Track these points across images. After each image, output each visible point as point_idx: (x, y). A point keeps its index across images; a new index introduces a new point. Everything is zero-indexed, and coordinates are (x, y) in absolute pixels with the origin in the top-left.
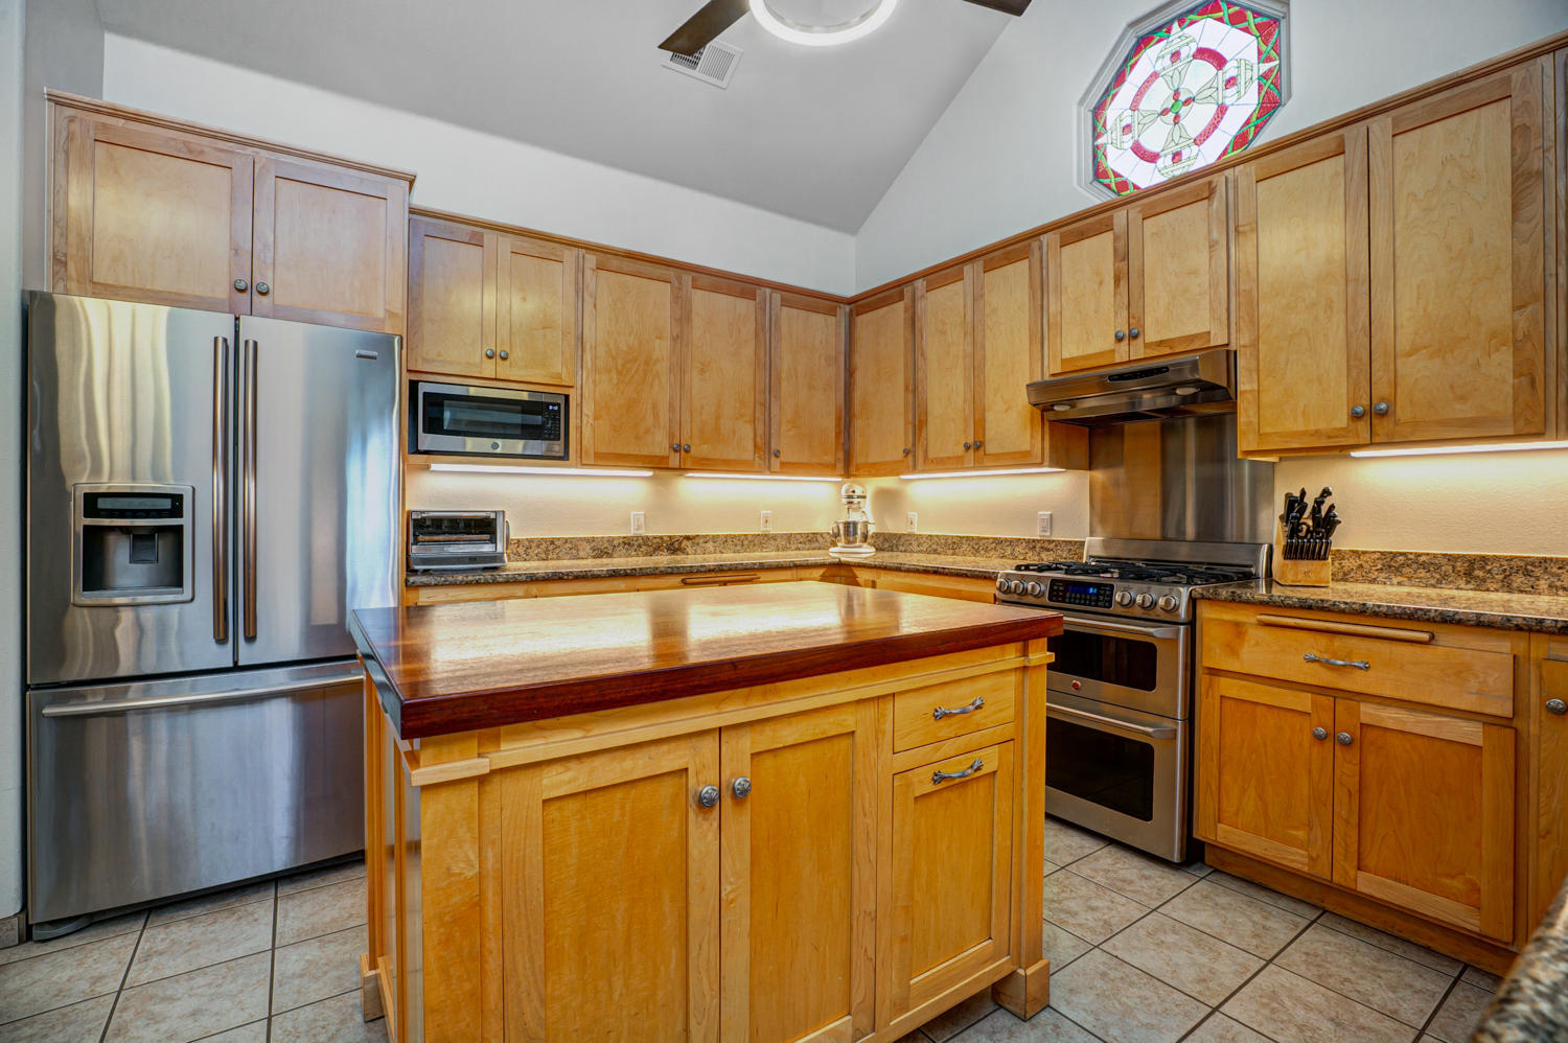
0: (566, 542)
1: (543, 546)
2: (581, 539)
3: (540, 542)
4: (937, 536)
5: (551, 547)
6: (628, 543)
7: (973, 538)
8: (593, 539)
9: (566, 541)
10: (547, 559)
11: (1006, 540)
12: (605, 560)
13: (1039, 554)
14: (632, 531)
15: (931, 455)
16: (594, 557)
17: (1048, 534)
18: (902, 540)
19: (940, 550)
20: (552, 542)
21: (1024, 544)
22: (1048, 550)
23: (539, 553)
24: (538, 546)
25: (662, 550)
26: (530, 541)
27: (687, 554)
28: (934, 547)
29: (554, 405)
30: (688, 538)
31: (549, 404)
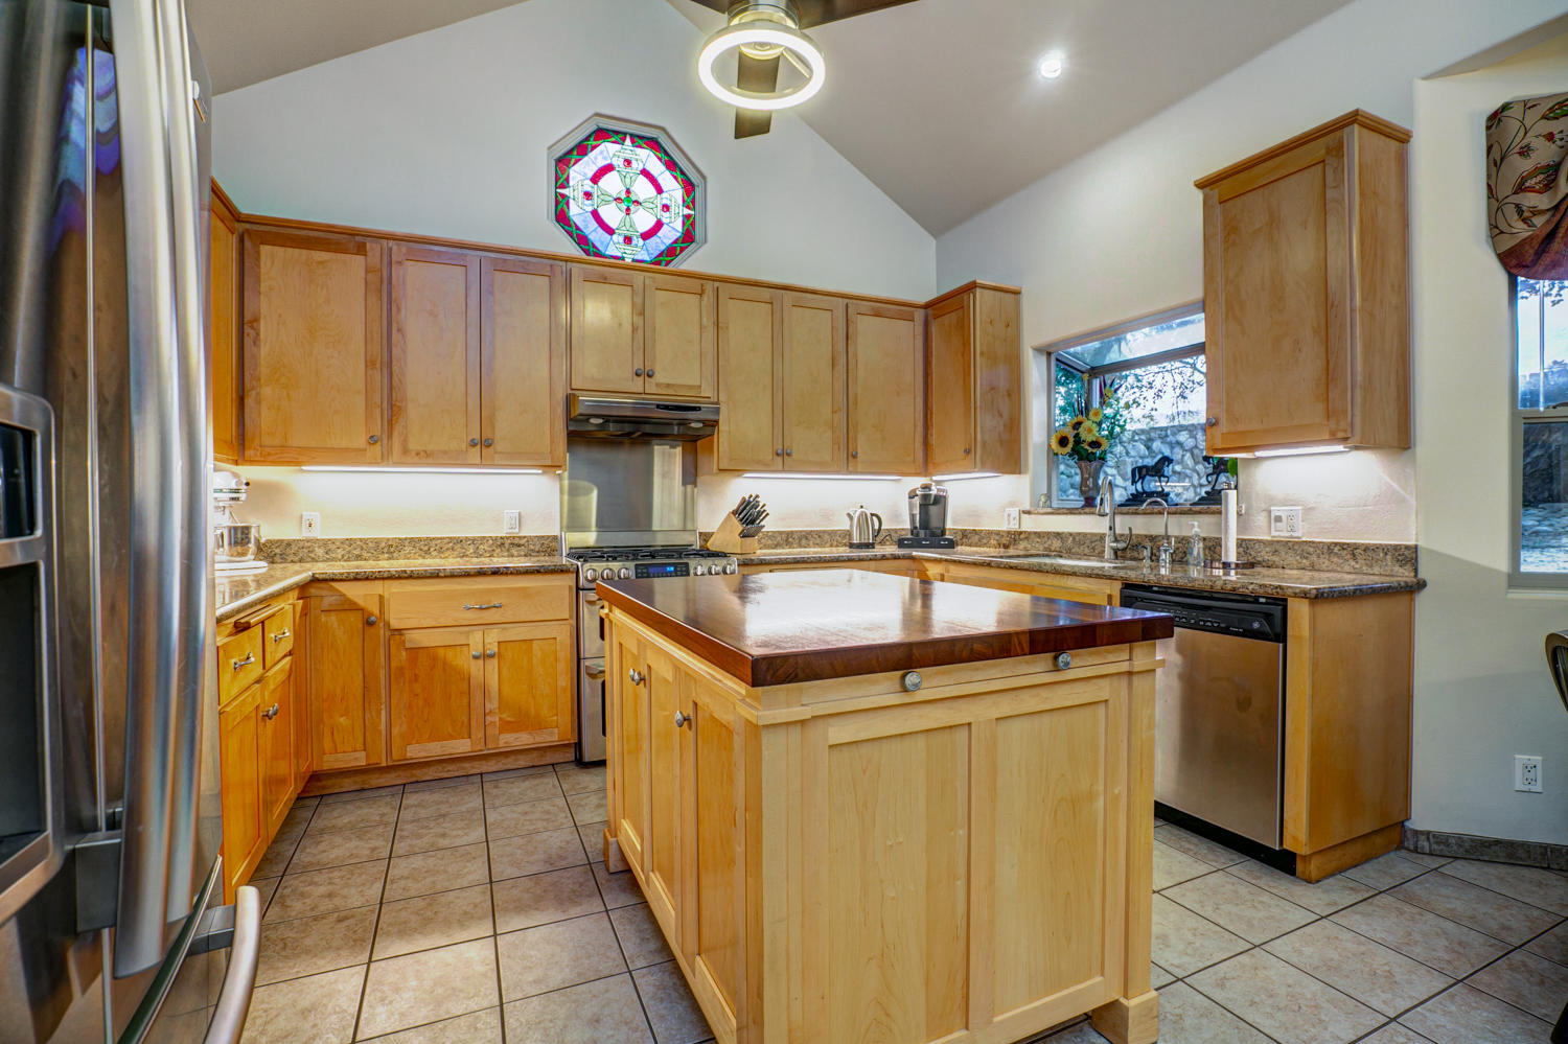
4: (361, 540)
7: (420, 540)
11: (467, 539)
13: (508, 550)
15: (413, 445)
17: (517, 530)
18: (294, 548)
19: (365, 555)
21: (491, 542)
22: (519, 546)
28: (357, 552)
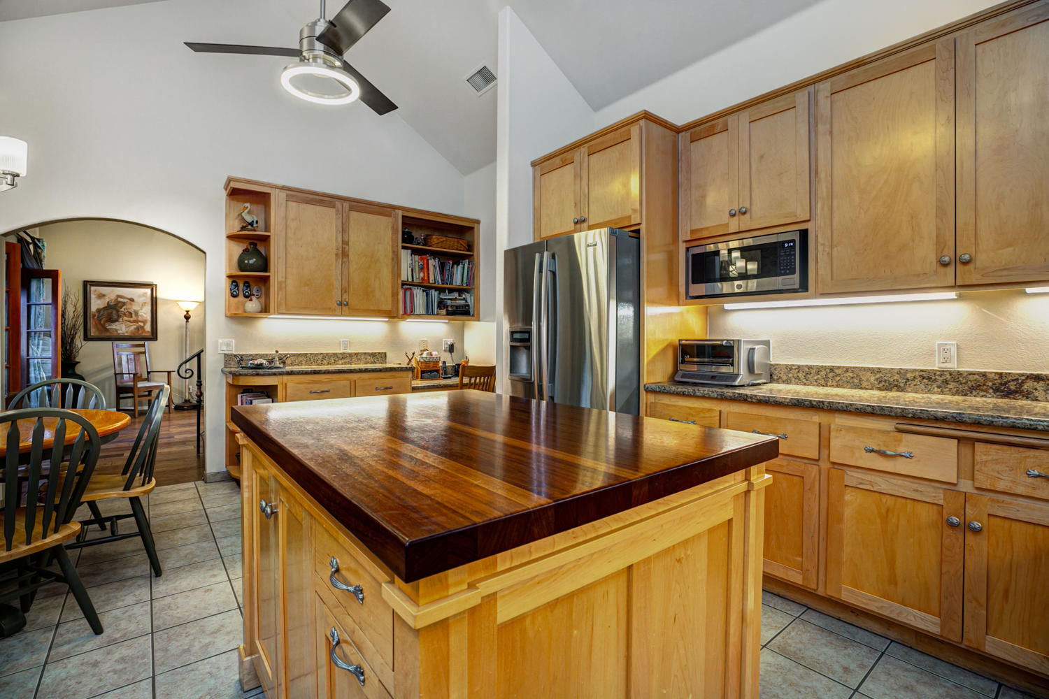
0: (847, 371)
1: (823, 373)
2: (865, 369)
3: (819, 369)
5: (831, 375)
6: (928, 379)
8: (879, 370)
9: (847, 369)
10: (827, 386)
12: (894, 394)
14: (937, 365)
16: (880, 389)
20: (832, 369)
23: (818, 379)
24: (818, 373)
25: (986, 391)
26: (810, 367)
27: (1036, 399)
29: (788, 242)
30: (1037, 378)
31: (784, 242)
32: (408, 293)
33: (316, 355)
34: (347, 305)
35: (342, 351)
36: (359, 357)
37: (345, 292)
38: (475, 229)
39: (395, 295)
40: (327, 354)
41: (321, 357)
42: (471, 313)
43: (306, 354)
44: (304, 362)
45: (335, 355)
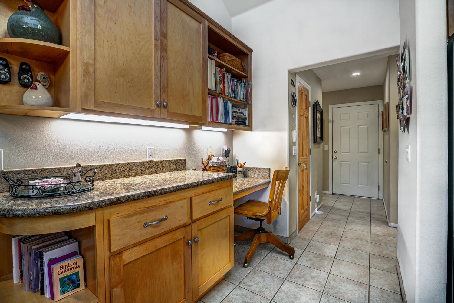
32: (214, 101)
33: (123, 165)
34: (165, 107)
35: (148, 160)
36: (164, 165)
37: (164, 92)
38: (249, 56)
39: (205, 102)
40: (134, 164)
41: (127, 168)
42: (247, 124)
43: (111, 165)
44: (108, 176)
45: (142, 164)
